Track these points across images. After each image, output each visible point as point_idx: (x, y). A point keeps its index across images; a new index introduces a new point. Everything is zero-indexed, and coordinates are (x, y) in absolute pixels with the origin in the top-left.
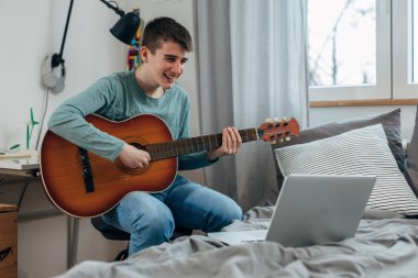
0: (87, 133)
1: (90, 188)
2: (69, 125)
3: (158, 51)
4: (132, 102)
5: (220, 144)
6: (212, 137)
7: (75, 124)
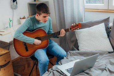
0: (24, 39)
1: (27, 50)
2: (19, 37)
3: (41, 15)
4: (35, 25)
5: (60, 34)
6: (58, 32)
7: (21, 37)
